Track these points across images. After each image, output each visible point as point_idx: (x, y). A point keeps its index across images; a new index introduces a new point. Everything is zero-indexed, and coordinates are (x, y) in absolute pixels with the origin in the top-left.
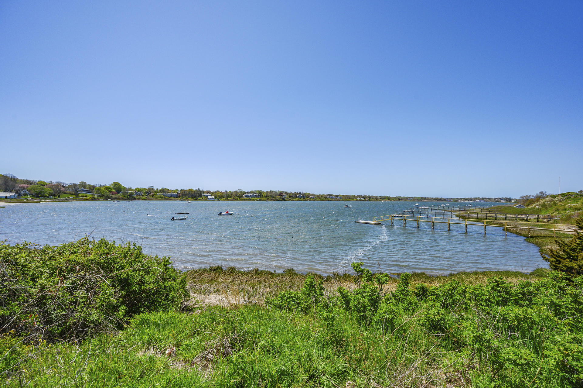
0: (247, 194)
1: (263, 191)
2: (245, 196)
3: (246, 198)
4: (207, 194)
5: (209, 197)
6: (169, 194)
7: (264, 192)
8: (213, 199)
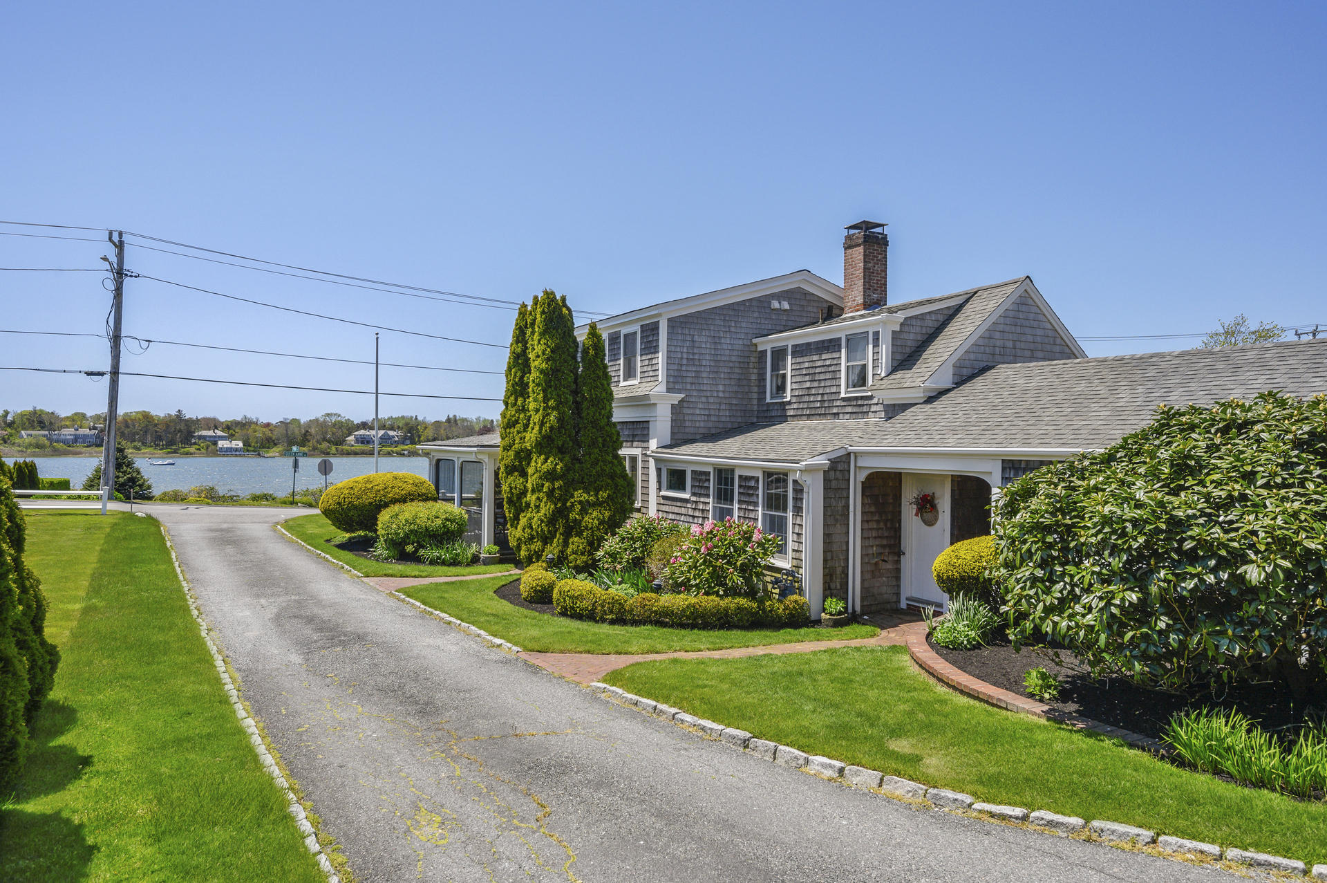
0: (362, 432)
1: (420, 418)
2: (357, 441)
3: (359, 447)
4: (210, 433)
5: (221, 444)
6: (68, 432)
7: (423, 422)
8: (236, 450)
